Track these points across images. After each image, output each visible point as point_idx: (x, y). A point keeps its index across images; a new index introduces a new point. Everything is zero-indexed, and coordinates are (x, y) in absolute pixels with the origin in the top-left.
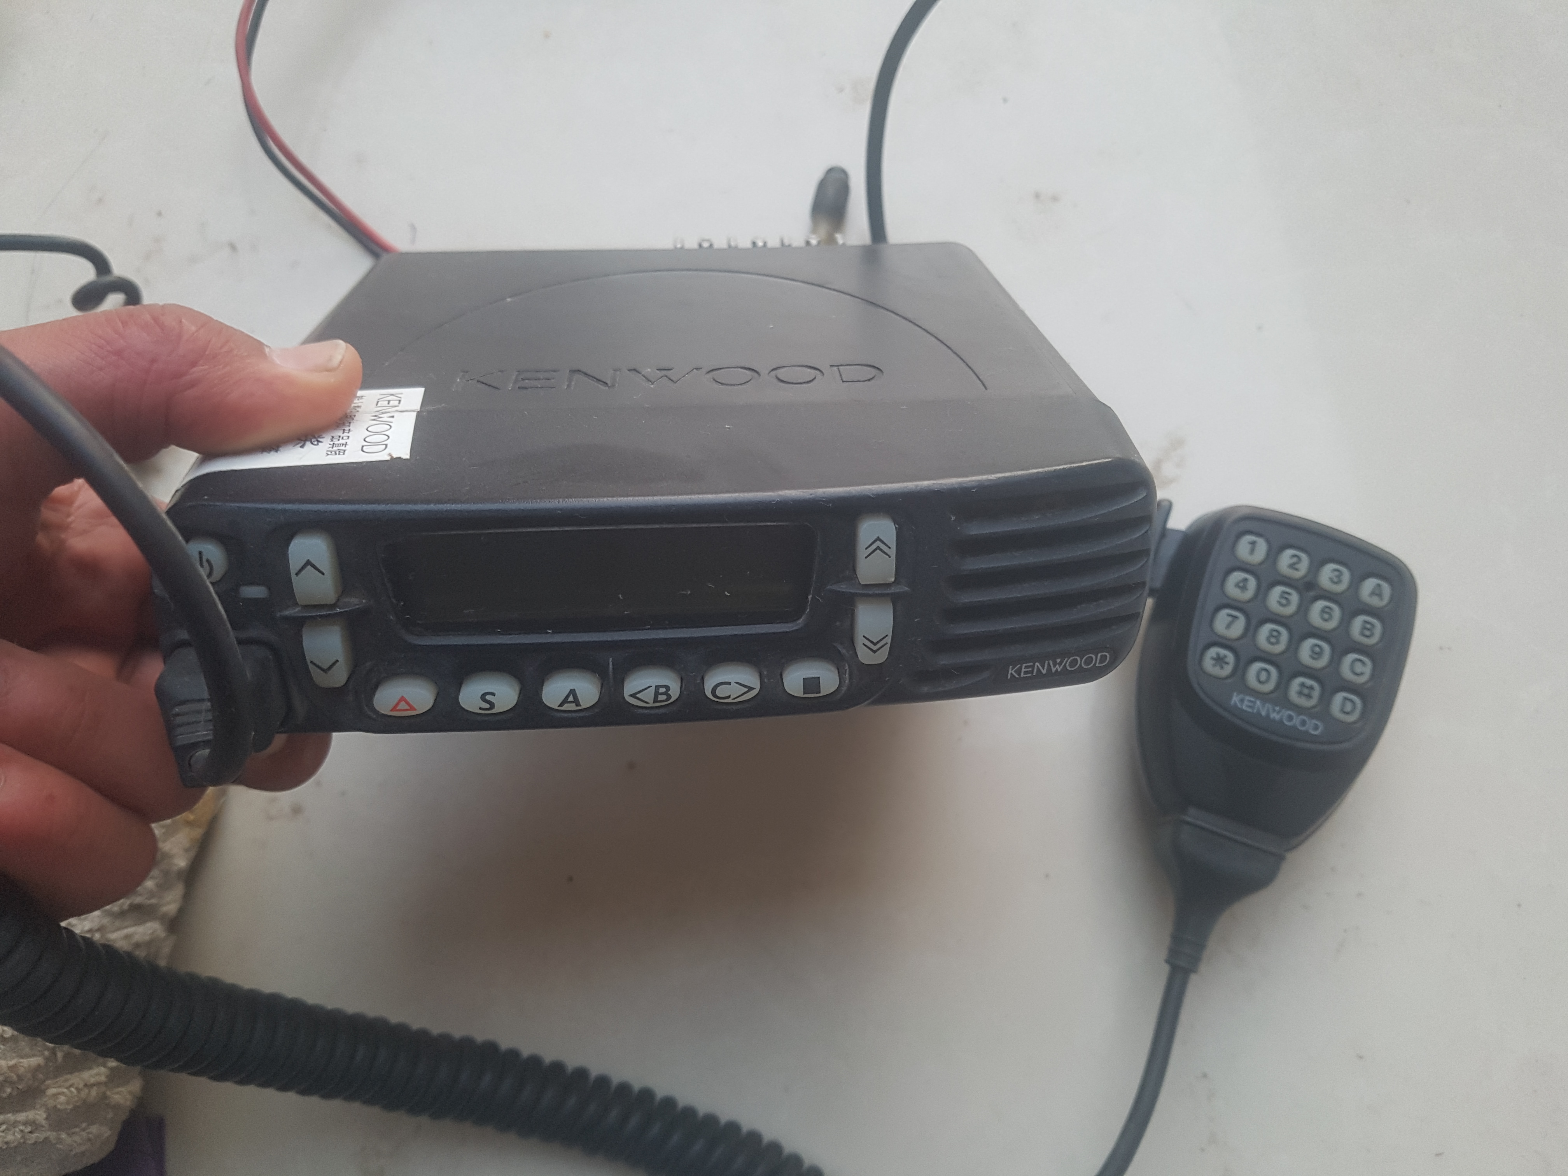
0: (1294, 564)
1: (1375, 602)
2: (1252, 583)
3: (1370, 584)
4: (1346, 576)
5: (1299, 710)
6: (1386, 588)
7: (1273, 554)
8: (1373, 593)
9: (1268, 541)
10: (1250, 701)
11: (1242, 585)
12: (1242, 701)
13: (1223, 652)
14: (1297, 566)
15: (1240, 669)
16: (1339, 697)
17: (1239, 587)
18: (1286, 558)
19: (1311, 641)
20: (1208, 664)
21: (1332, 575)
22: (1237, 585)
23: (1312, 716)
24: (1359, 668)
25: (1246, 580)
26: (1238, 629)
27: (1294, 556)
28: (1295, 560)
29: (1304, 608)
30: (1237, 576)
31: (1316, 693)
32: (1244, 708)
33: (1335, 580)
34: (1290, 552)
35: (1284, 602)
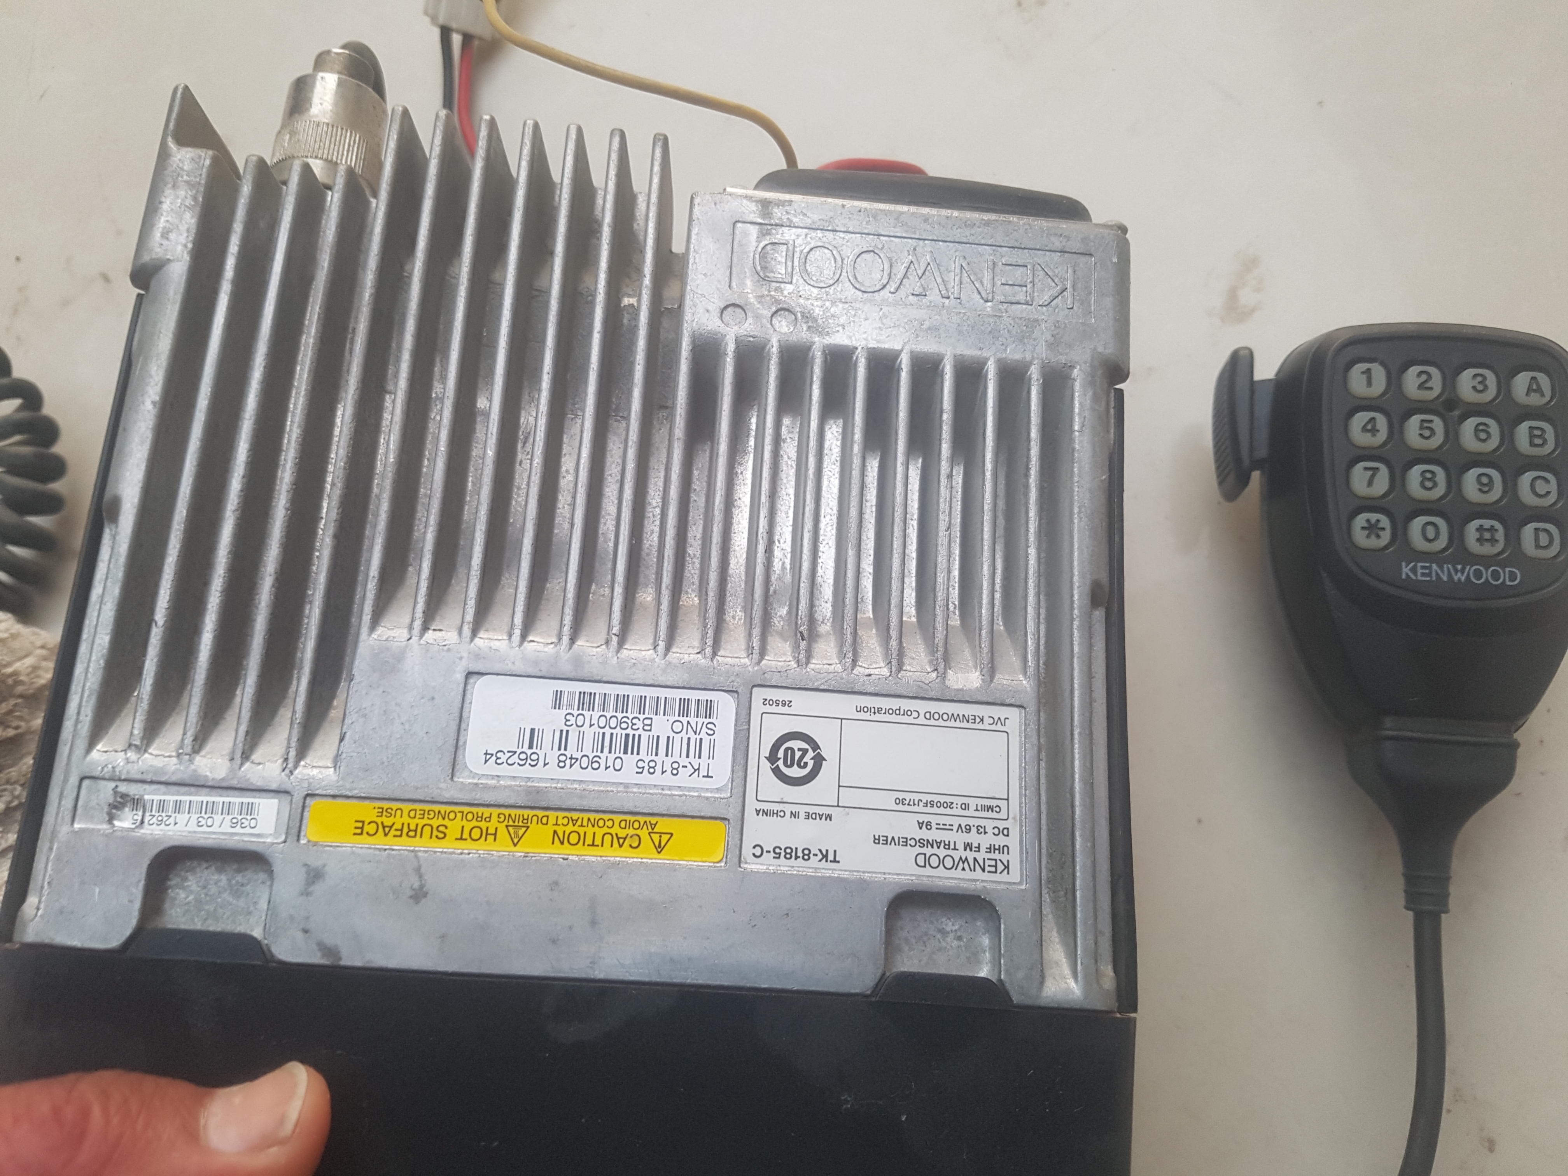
0: (1426, 382)
1: (1535, 400)
2: (1382, 422)
3: (1521, 381)
4: (1491, 379)
5: (1485, 561)
6: (1544, 380)
7: (1394, 379)
8: (1529, 391)
9: (1382, 364)
10: (1423, 568)
11: (1370, 428)
12: (1414, 570)
13: (1374, 517)
14: (1428, 385)
15: (1400, 532)
16: (1528, 530)
17: (1369, 431)
18: (1411, 379)
19: (1474, 473)
20: (1360, 538)
21: (1475, 383)
22: (1364, 429)
23: (1503, 565)
24: (1541, 487)
25: (1373, 419)
26: (1381, 484)
27: (1420, 373)
28: (1424, 377)
29: (1452, 434)
30: (1360, 419)
31: (1500, 535)
32: (1420, 578)
33: (1480, 387)
34: (1414, 370)
35: (1427, 433)
